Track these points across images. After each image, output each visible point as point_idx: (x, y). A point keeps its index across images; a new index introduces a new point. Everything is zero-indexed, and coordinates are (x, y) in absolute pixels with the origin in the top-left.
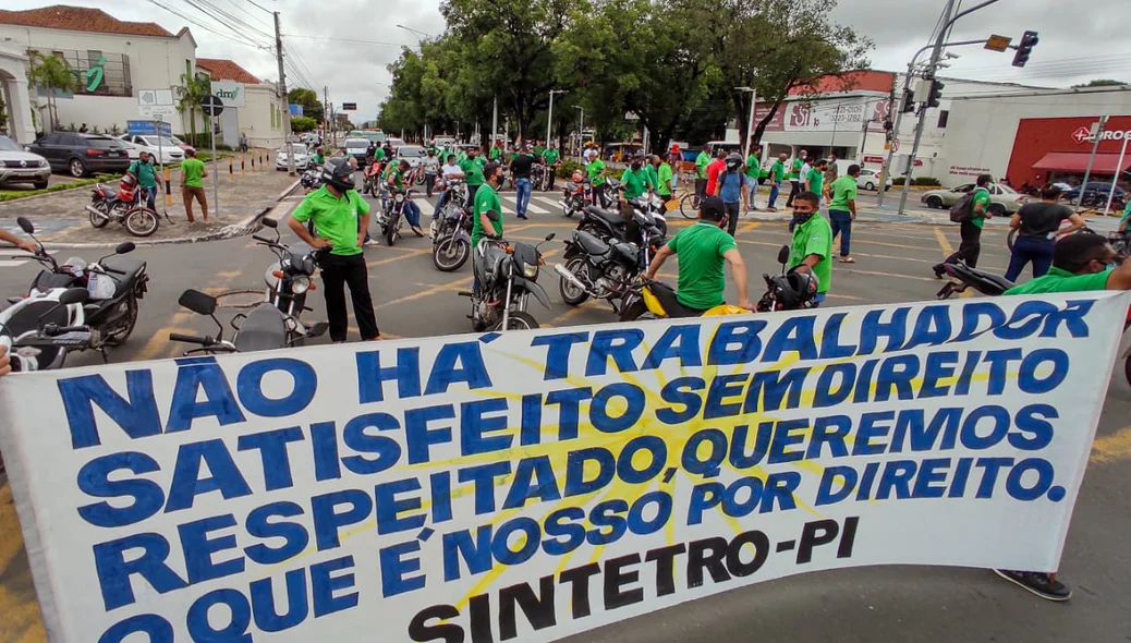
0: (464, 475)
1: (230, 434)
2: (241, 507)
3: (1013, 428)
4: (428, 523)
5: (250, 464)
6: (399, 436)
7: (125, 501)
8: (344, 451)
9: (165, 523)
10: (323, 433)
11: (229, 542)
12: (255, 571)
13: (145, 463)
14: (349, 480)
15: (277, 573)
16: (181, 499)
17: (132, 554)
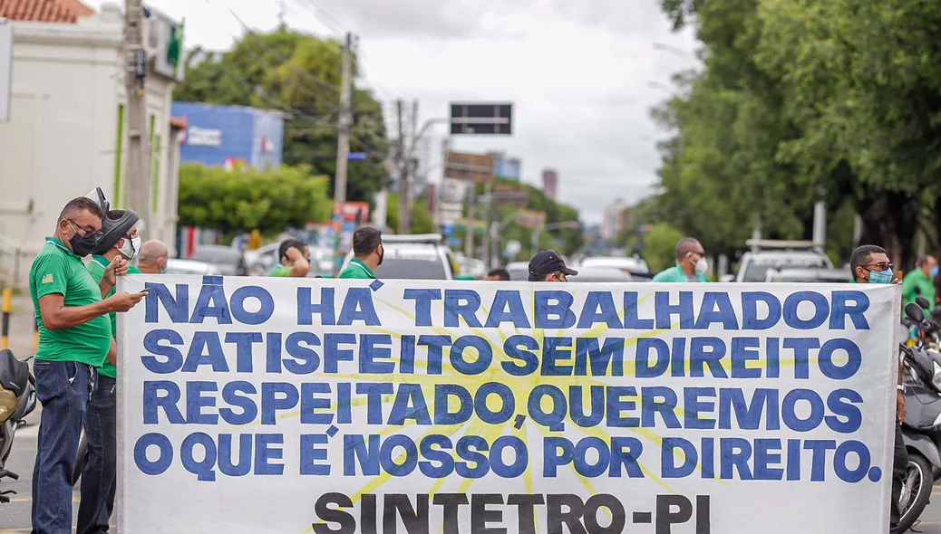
0: (361, 388)
1: (222, 330)
2: (222, 379)
3: (828, 412)
4: (334, 422)
5: (230, 351)
6: (319, 350)
7: (163, 359)
8: (285, 355)
9: (180, 378)
10: (274, 339)
11: (211, 402)
12: (222, 427)
13: (177, 338)
14: (286, 376)
15: (236, 431)
16: (191, 366)
17: (162, 393)
